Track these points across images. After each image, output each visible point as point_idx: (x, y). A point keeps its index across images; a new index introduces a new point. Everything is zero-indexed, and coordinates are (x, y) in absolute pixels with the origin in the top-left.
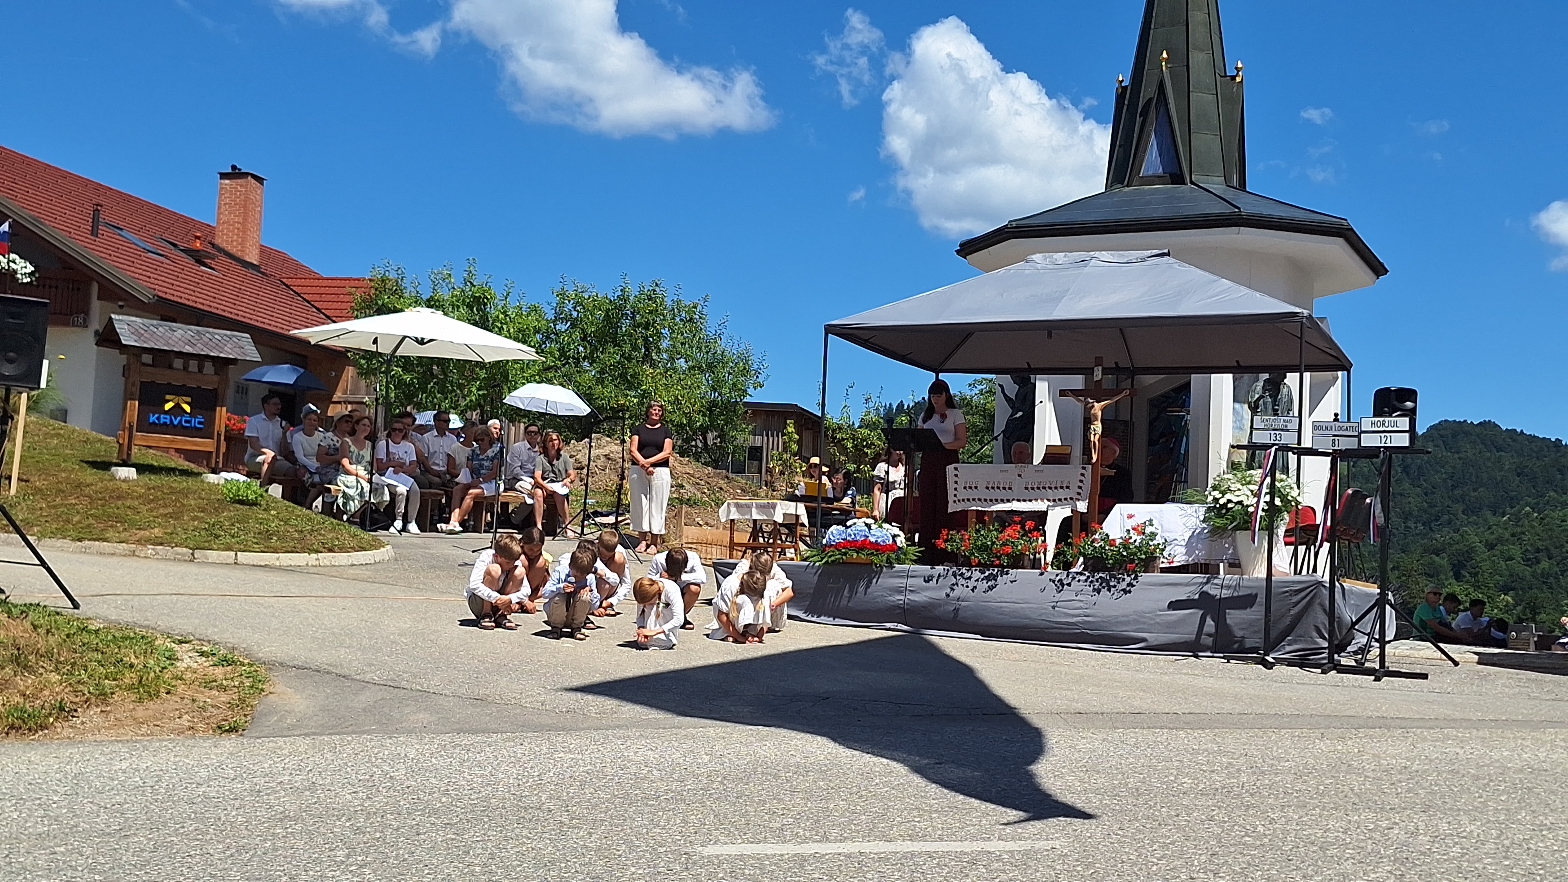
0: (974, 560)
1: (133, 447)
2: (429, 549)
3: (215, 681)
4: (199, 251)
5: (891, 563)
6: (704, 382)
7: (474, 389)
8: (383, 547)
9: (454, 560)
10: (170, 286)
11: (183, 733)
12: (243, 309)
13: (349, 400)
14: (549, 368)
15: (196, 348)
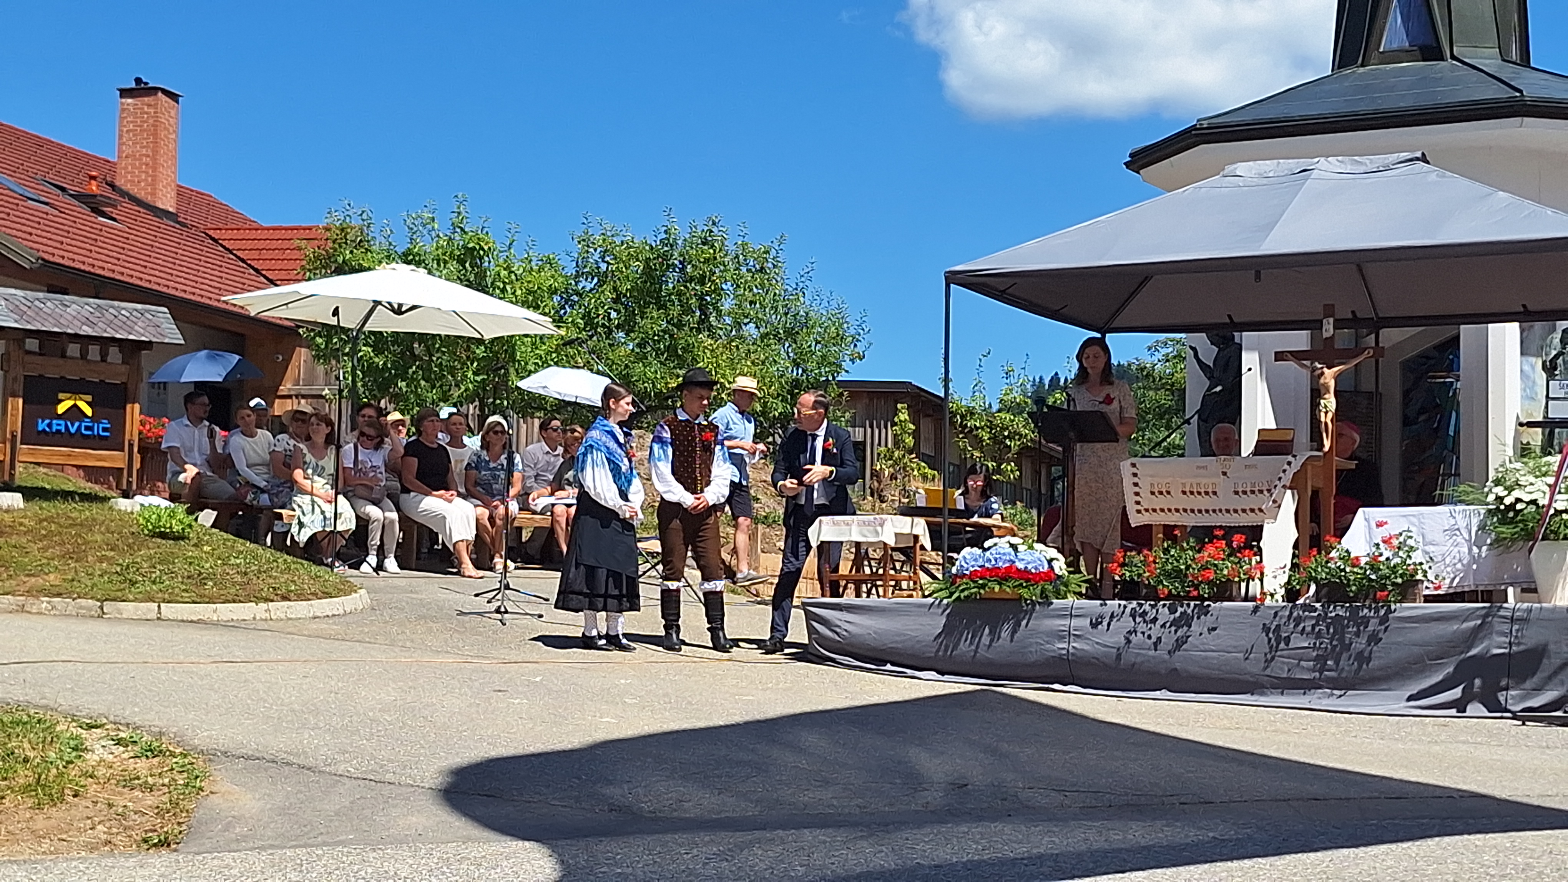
0: (1162, 591)
1: (17, 464)
2: (417, 593)
3: (138, 778)
4: (95, 196)
5: (1047, 597)
6: (783, 354)
7: (470, 374)
8: (356, 592)
9: (451, 607)
10: (59, 245)
11: (97, 849)
12: (157, 273)
13: (303, 392)
14: (570, 343)
15: (96, 328)
